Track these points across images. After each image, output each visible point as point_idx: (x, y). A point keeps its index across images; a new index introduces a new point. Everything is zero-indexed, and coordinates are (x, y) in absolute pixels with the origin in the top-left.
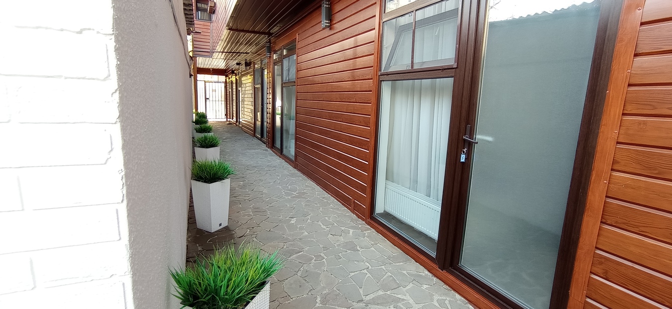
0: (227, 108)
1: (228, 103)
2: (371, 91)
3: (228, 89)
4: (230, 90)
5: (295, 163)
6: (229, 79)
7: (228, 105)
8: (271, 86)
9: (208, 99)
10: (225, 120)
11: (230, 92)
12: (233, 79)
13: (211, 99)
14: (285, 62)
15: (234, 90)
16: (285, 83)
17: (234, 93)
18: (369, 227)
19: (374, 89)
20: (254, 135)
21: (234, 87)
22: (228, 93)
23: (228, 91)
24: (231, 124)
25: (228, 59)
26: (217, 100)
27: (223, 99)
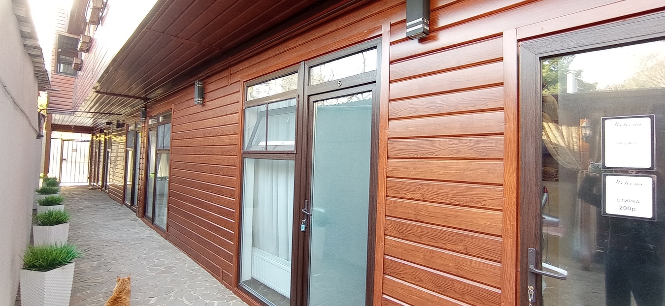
0: (91, 170)
1: (93, 164)
2: (236, 166)
3: (94, 149)
4: (97, 150)
5: (166, 234)
6: (97, 137)
7: (93, 167)
8: (145, 152)
9: (65, 160)
10: (88, 184)
11: (96, 152)
12: (102, 138)
13: (69, 160)
14: (161, 128)
15: (102, 151)
16: (159, 150)
17: (102, 154)
18: (236, 296)
19: (238, 164)
20: (123, 203)
21: (102, 148)
22: (94, 154)
23: (94, 151)
24: (96, 189)
25: (96, 118)
26: (78, 160)
27: (87, 160)
